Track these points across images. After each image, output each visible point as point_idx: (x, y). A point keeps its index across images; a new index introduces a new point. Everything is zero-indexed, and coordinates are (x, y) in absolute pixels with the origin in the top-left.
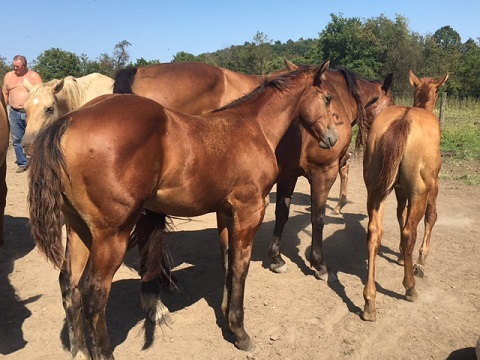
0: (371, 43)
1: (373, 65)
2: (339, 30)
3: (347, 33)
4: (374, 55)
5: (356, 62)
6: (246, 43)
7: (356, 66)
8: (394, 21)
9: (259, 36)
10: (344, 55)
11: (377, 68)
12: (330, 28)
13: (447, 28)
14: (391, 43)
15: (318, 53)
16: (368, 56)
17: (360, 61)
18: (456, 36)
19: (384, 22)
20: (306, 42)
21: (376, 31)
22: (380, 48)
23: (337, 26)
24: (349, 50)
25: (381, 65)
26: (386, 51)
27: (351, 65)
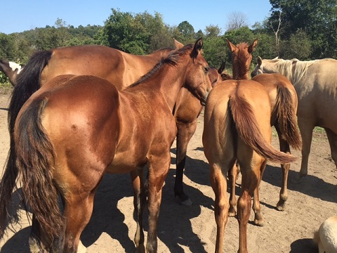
0: (140, 30)
1: (142, 46)
2: (118, 20)
3: (123, 23)
4: (143, 38)
5: (131, 43)
6: (47, 27)
7: (131, 46)
8: (154, 16)
9: (59, 22)
10: (122, 38)
11: (145, 48)
12: (112, 18)
13: (186, 22)
14: (153, 31)
15: (104, 35)
16: (139, 39)
17: (134, 42)
18: (191, 28)
19: (147, 16)
20: (92, 28)
21: (143, 22)
22: (146, 34)
23: (116, 17)
24: (126, 34)
25: (148, 45)
26: (150, 36)
27: (128, 45)
